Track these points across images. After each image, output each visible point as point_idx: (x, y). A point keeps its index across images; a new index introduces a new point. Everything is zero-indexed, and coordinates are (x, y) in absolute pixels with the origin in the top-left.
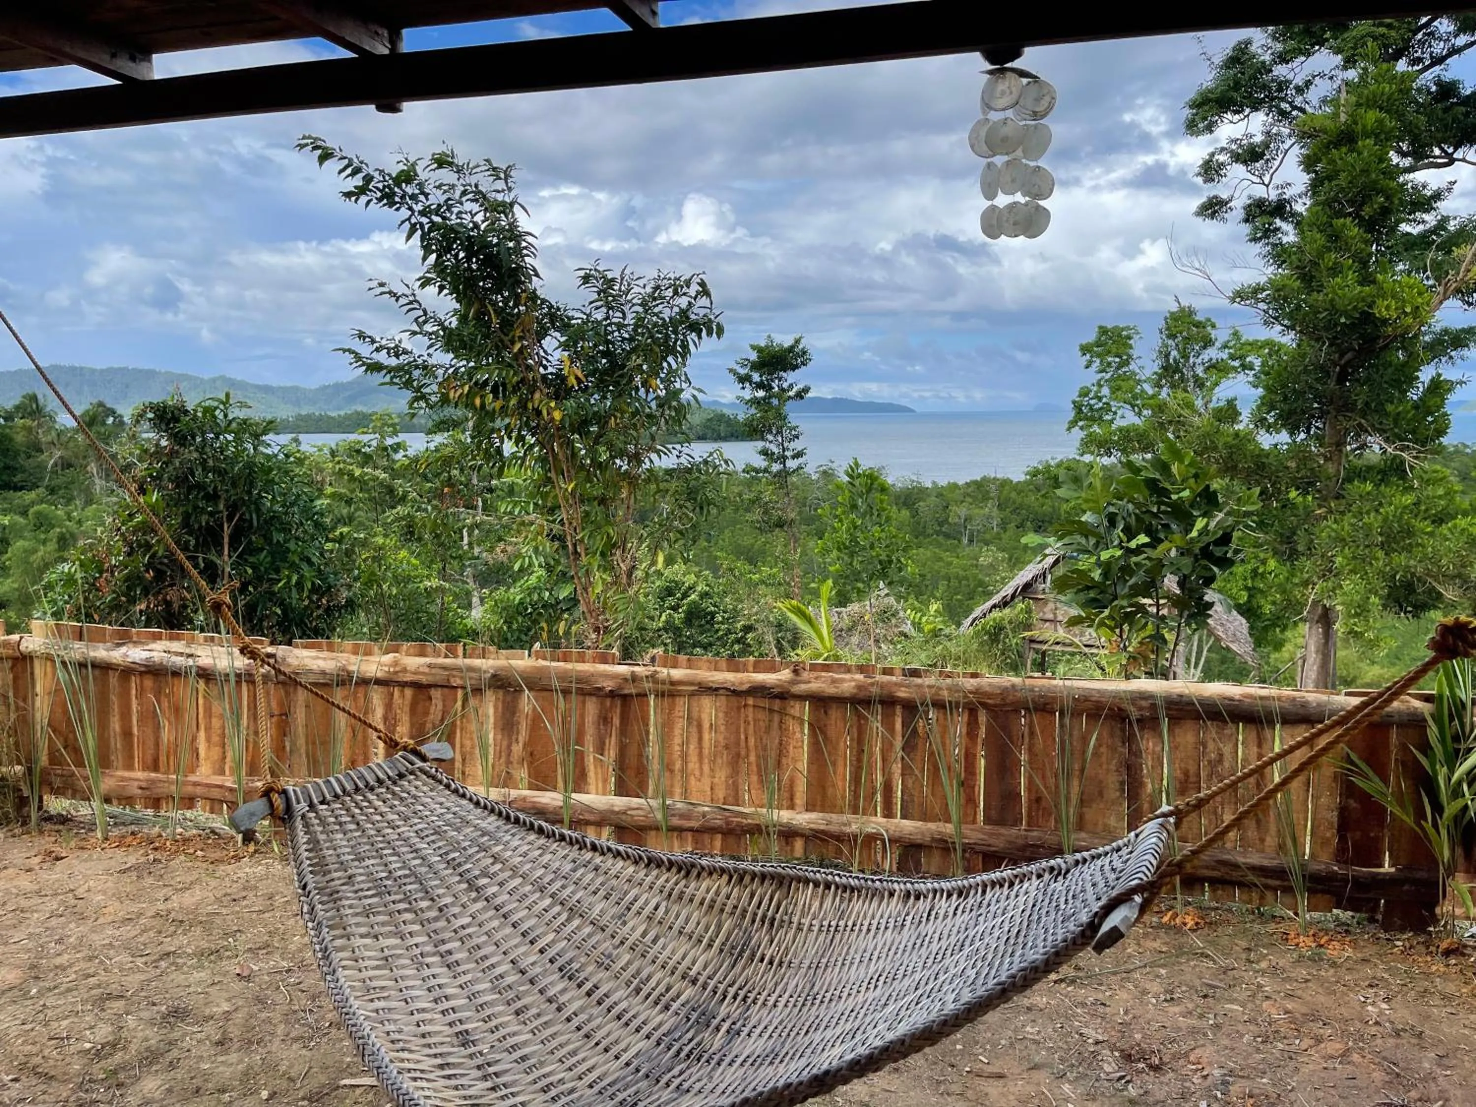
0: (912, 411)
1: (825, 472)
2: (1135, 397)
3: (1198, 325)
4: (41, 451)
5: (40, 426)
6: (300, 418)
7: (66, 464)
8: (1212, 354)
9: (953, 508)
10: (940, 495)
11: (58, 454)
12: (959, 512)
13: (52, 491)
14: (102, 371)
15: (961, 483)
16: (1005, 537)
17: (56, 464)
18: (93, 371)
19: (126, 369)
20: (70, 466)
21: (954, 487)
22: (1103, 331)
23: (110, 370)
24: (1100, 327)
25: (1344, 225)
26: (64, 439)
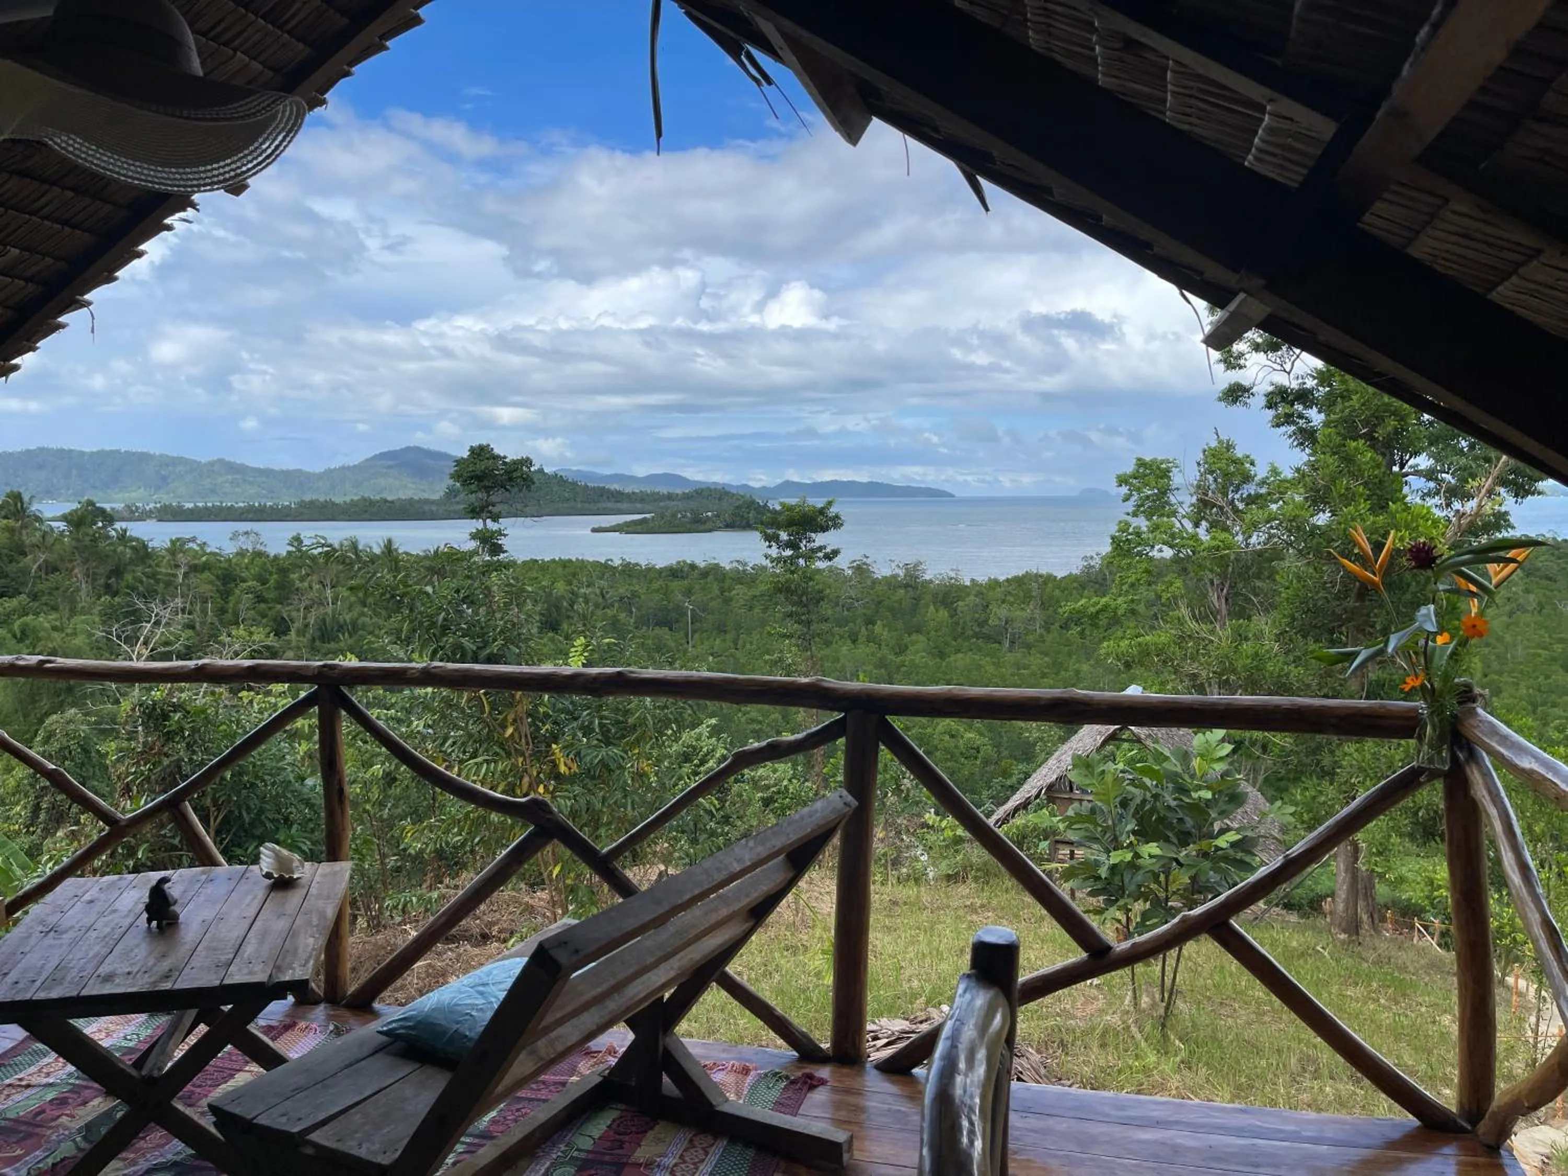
0: (952, 496)
1: (859, 568)
2: (1173, 536)
3: (1236, 461)
4: (24, 554)
5: (24, 527)
6: (302, 504)
7: (51, 568)
8: (1250, 489)
9: (994, 608)
10: (979, 594)
11: (42, 557)
12: (999, 613)
13: (35, 597)
14: (92, 454)
15: (1002, 578)
16: (1049, 638)
17: (40, 568)
18: (82, 454)
19: (118, 452)
20: (55, 569)
21: (994, 584)
22: (1141, 463)
23: (101, 453)
24: (1139, 459)
25: (1356, 449)
26: (50, 540)
